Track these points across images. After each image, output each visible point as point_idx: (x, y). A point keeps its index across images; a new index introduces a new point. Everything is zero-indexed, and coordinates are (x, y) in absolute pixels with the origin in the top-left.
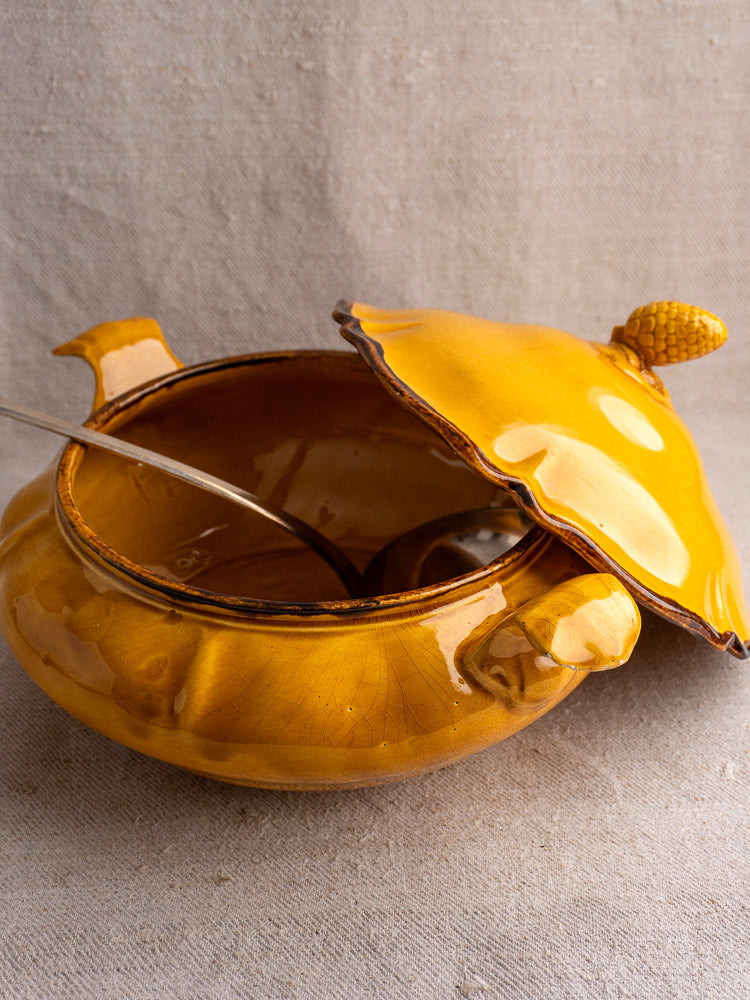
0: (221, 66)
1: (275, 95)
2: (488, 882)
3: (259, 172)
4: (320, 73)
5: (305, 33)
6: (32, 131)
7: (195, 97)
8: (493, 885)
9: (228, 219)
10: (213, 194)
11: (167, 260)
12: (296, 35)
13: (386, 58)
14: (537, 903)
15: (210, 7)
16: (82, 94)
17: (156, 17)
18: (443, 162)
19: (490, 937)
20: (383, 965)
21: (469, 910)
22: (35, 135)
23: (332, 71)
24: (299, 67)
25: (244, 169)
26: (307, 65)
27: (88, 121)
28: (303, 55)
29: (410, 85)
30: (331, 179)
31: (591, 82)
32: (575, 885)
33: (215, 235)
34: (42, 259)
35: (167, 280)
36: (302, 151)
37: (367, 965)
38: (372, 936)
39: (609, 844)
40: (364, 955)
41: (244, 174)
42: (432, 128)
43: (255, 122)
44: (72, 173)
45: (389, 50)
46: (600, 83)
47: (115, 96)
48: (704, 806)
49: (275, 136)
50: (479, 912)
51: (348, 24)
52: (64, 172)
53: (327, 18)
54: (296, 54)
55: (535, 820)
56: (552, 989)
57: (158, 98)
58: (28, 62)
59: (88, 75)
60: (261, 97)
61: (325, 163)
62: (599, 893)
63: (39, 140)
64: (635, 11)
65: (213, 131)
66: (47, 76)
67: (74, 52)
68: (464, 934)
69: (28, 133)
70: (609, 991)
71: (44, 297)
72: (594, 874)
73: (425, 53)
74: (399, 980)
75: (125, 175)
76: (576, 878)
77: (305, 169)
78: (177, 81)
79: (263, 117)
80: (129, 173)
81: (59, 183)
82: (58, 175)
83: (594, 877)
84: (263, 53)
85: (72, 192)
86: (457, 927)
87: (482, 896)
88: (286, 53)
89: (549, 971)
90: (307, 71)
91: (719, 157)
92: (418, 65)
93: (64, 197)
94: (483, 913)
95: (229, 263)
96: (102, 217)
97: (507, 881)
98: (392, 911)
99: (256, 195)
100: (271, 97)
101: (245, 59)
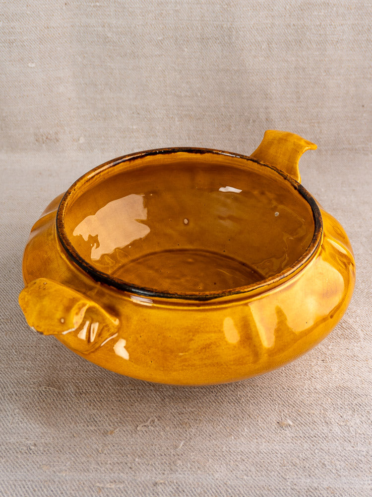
2: (295, 375)
6: (92, 4)
8: (298, 377)
9: (184, 51)
10: (177, 38)
14: (318, 387)
18: (290, 26)
19: (294, 401)
20: (243, 410)
21: (285, 388)
30: (234, 33)
32: (337, 380)
33: (177, 59)
37: (235, 409)
38: (238, 396)
39: (355, 362)
40: (234, 404)
44: (110, 26)
50: (290, 389)
52: (106, 25)
55: (320, 348)
56: (323, 428)
62: (349, 384)
63: (95, 9)
68: (283, 398)
70: (351, 431)
72: (347, 375)
74: (250, 417)
75: (135, 28)
76: (338, 376)
77: (222, 27)
80: (137, 27)
81: (104, 30)
82: (104, 27)
83: (346, 376)
86: (279, 395)
87: (292, 381)
89: (322, 420)
93: (106, 38)
94: (292, 389)
97: (304, 375)
98: (248, 385)
99: (198, 38)
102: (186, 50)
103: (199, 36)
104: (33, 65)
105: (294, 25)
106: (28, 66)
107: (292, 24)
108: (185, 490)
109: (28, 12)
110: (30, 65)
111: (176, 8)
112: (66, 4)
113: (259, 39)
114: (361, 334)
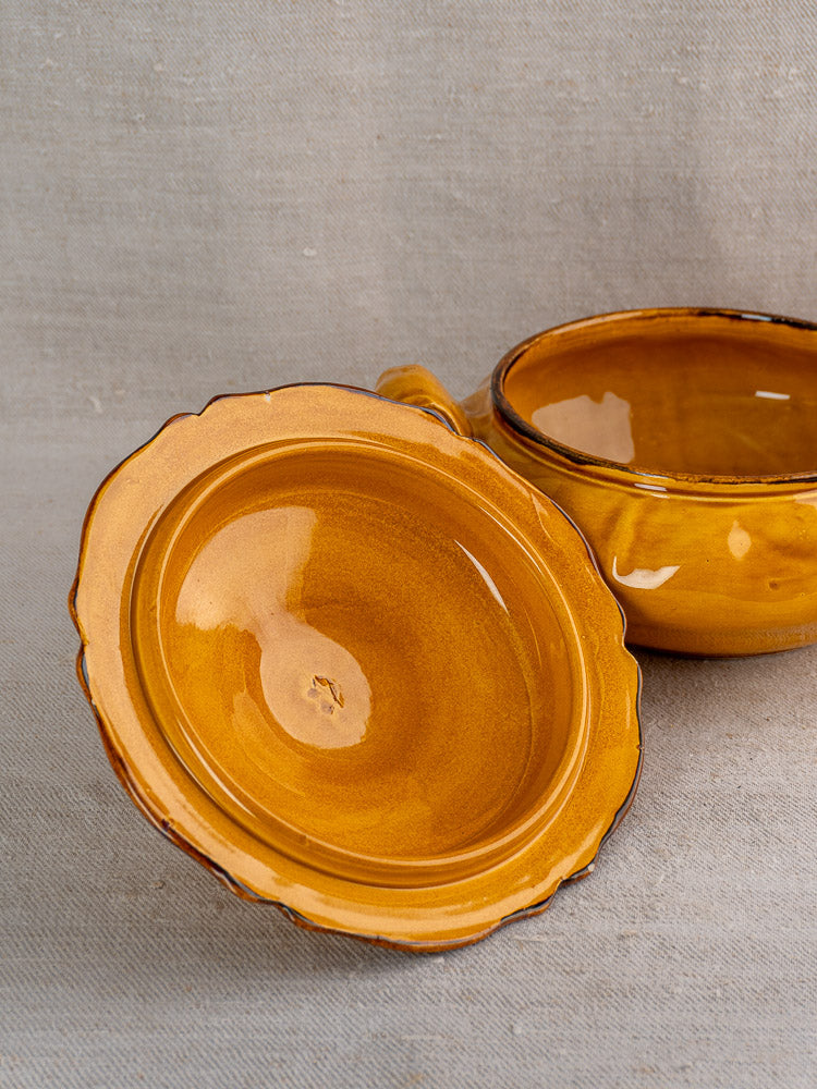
0: (604, 81)
1: (652, 108)
3: (632, 180)
4: (694, 88)
5: (683, 52)
6: (428, 139)
7: (578, 110)
9: (600, 224)
10: (587, 200)
12: (674, 53)
13: (757, 75)
16: (475, 106)
18: (805, 174)
22: (431, 141)
23: (705, 86)
24: (675, 82)
25: (619, 176)
26: (683, 80)
27: (479, 130)
28: (679, 72)
29: (778, 100)
30: (699, 188)
33: (587, 240)
43: (632, 133)
44: (461, 177)
45: (760, 67)
47: (505, 106)
49: (649, 147)
52: (454, 177)
53: (704, 36)
54: (673, 70)
57: (544, 109)
58: (430, 75)
59: (483, 87)
60: (639, 109)
61: (694, 172)
63: (433, 146)
65: (592, 141)
66: (446, 88)
67: (472, 67)
69: (424, 140)
73: (794, 71)
75: (508, 181)
77: (675, 177)
78: (562, 94)
79: (639, 129)
80: (512, 179)
81: (449, 187)
82: (447, 179)
84: (644, 69)
85: (458, 195)
88: (664, 69)
90: (682, 86)
92: (787, 81)
93: (452, 200)
96: (484, 217)
98: (771, 795)
99: (628, 200)
100: (647, 110)
101: (625, 74)
102: (604, 222)
103: (629, 195)
104: (313, 253)
105: (813, 172)
106: (303, 255)
107: (809, 170)
109: (310, 153)
110: (306, 252)
111: (588, 144)
112: (378, 137)
113: (747, 199)
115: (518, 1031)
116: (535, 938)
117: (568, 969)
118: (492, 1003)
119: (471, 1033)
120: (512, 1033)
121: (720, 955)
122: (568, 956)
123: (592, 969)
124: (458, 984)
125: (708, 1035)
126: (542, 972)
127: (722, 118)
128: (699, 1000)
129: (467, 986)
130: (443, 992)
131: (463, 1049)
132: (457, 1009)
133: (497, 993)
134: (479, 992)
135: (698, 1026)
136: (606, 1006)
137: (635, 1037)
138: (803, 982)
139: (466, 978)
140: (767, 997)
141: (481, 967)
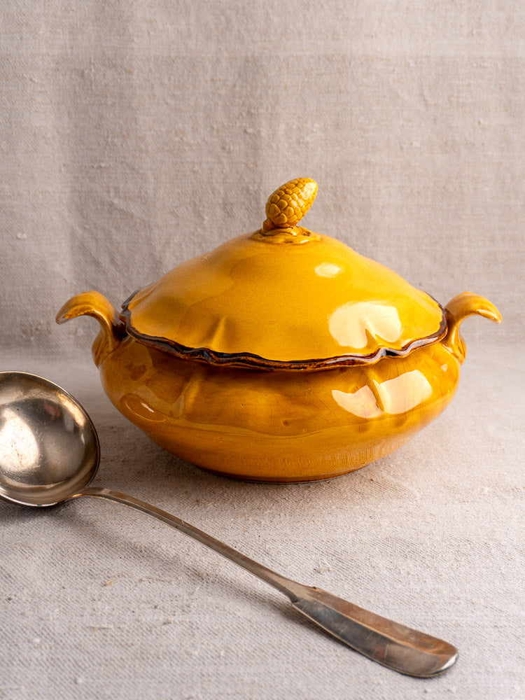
0: (202, 131)
1: (232, 147)
2: (337, 530)
3: (222, 191)
4: (257, 135)
5: (249, 113)
6: (95, 166)
7: (187, 148)
8: (340, 531)
9: (203, 219)
10: (195, 205)
11: (168, 243)
12: (244, 114)
13: (294, 127)
14: (364, 538)
15: (197, 99)
16: (124, 146)
17: (167, 103)
18: (327, 189)
19: (335, 551)
21: (324, 540)
22: (97, 167)
23: (263, 134)
24: (245, 131)
25: (213, 189)
26: (250, 131)
27: (127, 161)
28: (247, 125)
29: (308, 143)
31: (411, 144)
32: (387, 532)
33: (196, 229)
34: (97, 240)
35: (168, 255)
36: (246, 180)
39: (410, 517)
41: (213, 192)
42: (320, 168)
43: (221, 163)
44: (117, 191)
45: (296, 123)
46: (416, 144)
47: (142, 146)
48: (468, 505)
49: (231, 171)
50: (330, 541)
51: (273, 108)
52: (112, 190)
53: (261, 104)
54: (244, 124)
55: (367, 507)
56: (369, 571)
57: (166, 148)
58: (96, 127)
59: (128, 134)
60: (224, 148)
61: (259, 187)
62: (402, 536)
63: (99, 171)
64: (436, 105)
65: (196, 168)
66: (106, 135)
67: (121, 122)
68: (321, 549)
69: (93, 167)
70: (402, 573)
71: (97, 263)
73: (316, 125)
75: (146, 192)
76: (389, 529)
77: (248, 190)
78: (177, 139)
79: (225, 160)
80: (148, 191)
81: (109, 196)
82: (108, 192)
84: (226, 124)
85: (116, 201)
86: (317, 547)
87: (333, 535)
88: (238, 124)
89: (368, 564)
90: (250, 134)
91: (487, 189)
92: (312, 132)
93: (111, 205)
94: (332, 541)
95: (204, 245)
96: (132, 216)
97: (348, 530)
98: (280, 540)
99: (220, 205)
100: (229, 148)
101: (215, 127)
102: (206, 218)
104: (24, 236)
105: (331, 187)
106: (17, 238)
107: (329, 185)
108: (200, 627)
109: (20, 173)
110: (19, 235)
114: (418, 495)
115: (80, 681)
116: (105, 626)
117: (123, 643)
118: (66, 665)
119: (46, 683)
120: (76, 683)
121: (228, 632)
122: (125, 636)
123: (139, 643)
124: (45, 655)
125: (209, 678)
126: (105, 645)
127: (275, 154)
128: (208, 658)
129: (51, 656)
130: (34, 659)
131: (38, 694)
132: (41, 670)
133: (71, 659)
134: (58, 659)
135: (204, 673)
136: (145, 665)
137: (160, 682)
138: (281, 645)
139: (52, 651)
140: (254, 654)
141: (64, 644)
